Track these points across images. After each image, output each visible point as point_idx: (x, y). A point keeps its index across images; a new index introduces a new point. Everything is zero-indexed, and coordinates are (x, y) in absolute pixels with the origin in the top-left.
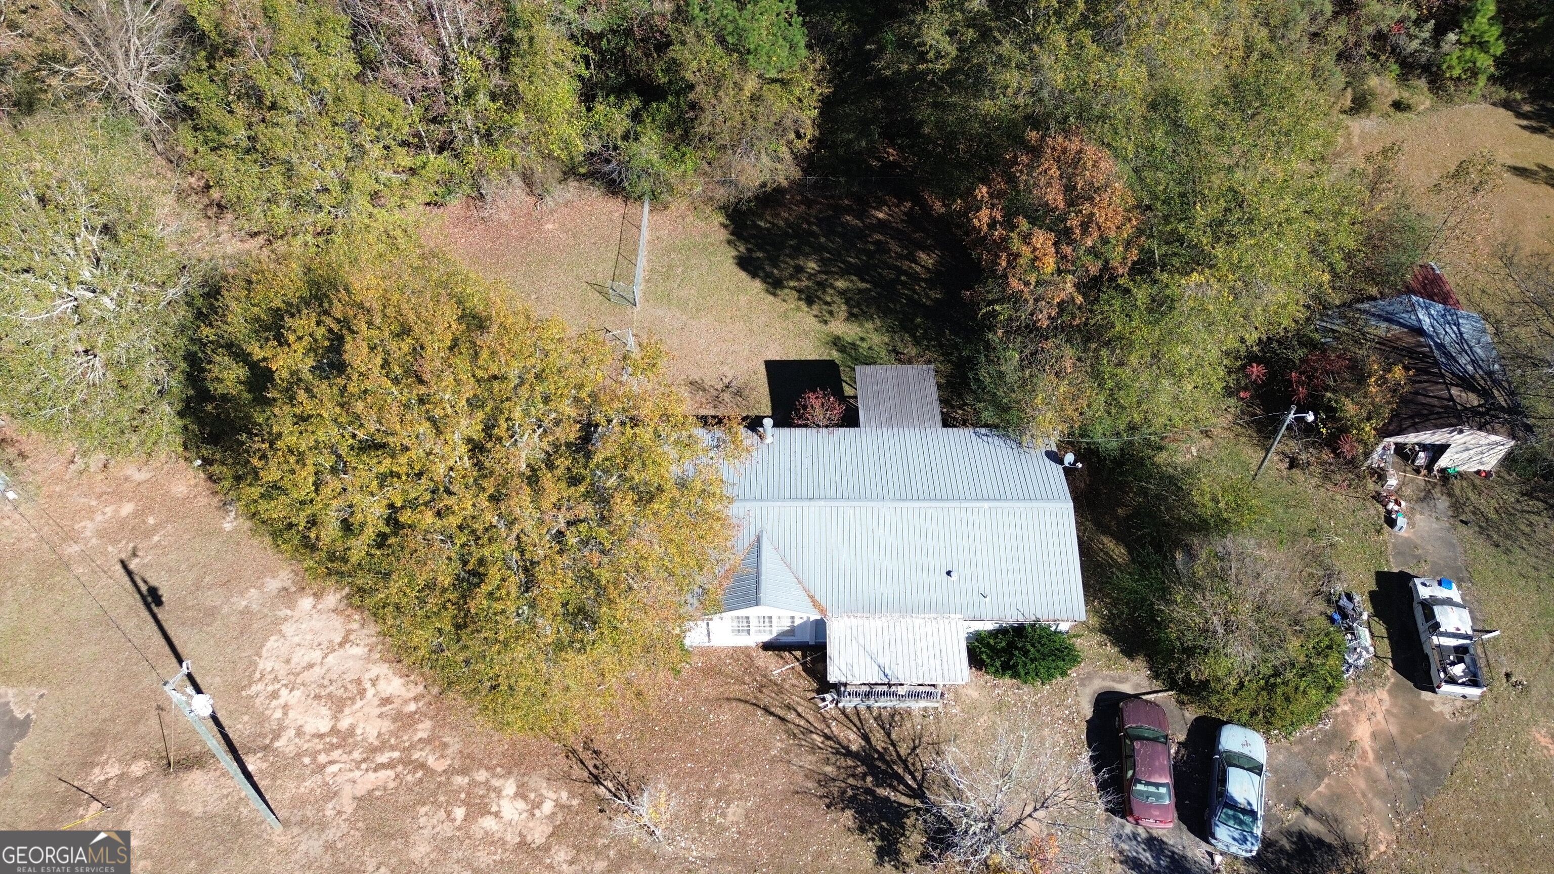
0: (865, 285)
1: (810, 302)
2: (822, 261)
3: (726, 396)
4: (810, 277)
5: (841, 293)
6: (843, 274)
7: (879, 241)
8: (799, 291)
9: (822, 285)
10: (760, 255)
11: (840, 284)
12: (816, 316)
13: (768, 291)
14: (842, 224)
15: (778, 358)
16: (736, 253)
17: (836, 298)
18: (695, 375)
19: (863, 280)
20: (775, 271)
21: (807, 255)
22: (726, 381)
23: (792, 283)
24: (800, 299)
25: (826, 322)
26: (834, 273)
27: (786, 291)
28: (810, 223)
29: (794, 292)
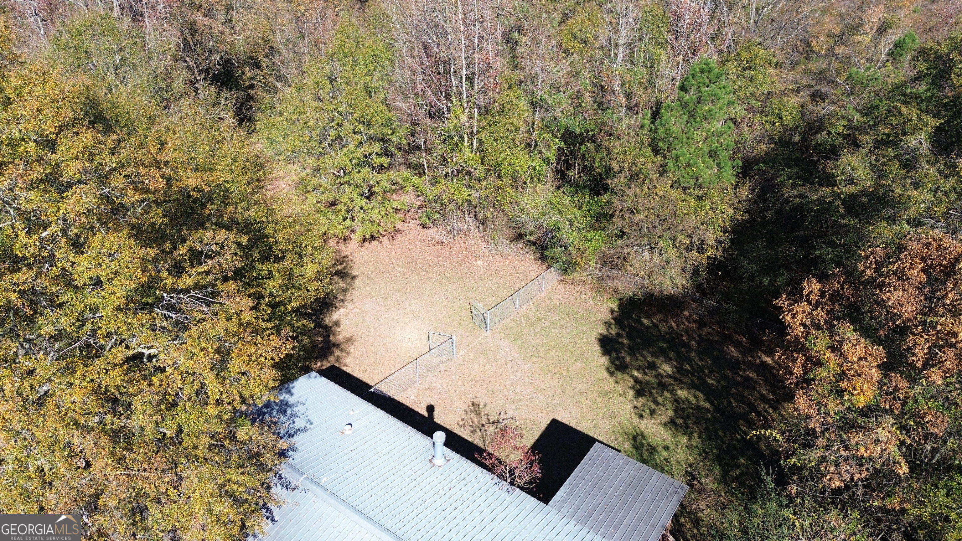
0: (707, 405)
1: (639, 393)
2: (680, 370)
3: (491, 429)
4: (659, 376)
5: (676, 400)
6: (691, 387)
7: (750, 378)
8: (636, 380)
9: (663, 386)
10: (625, 341)
11: (683, 393)
12: (635, 407)
13: (608, 369)
14: (722, 352)
15: (566, 422)
16: (606, 333)
17: (668, 402)
18: (481, 400)
19: (707, 399)
20: (628, 359)
21: (668, 360)
22: (502, 416)
23: (635, 373)
24: (632, 388)
25: (641, 416)
26: (685, 383)
27: (626, 376)
28: (690, 337)
29: (631, 380)
